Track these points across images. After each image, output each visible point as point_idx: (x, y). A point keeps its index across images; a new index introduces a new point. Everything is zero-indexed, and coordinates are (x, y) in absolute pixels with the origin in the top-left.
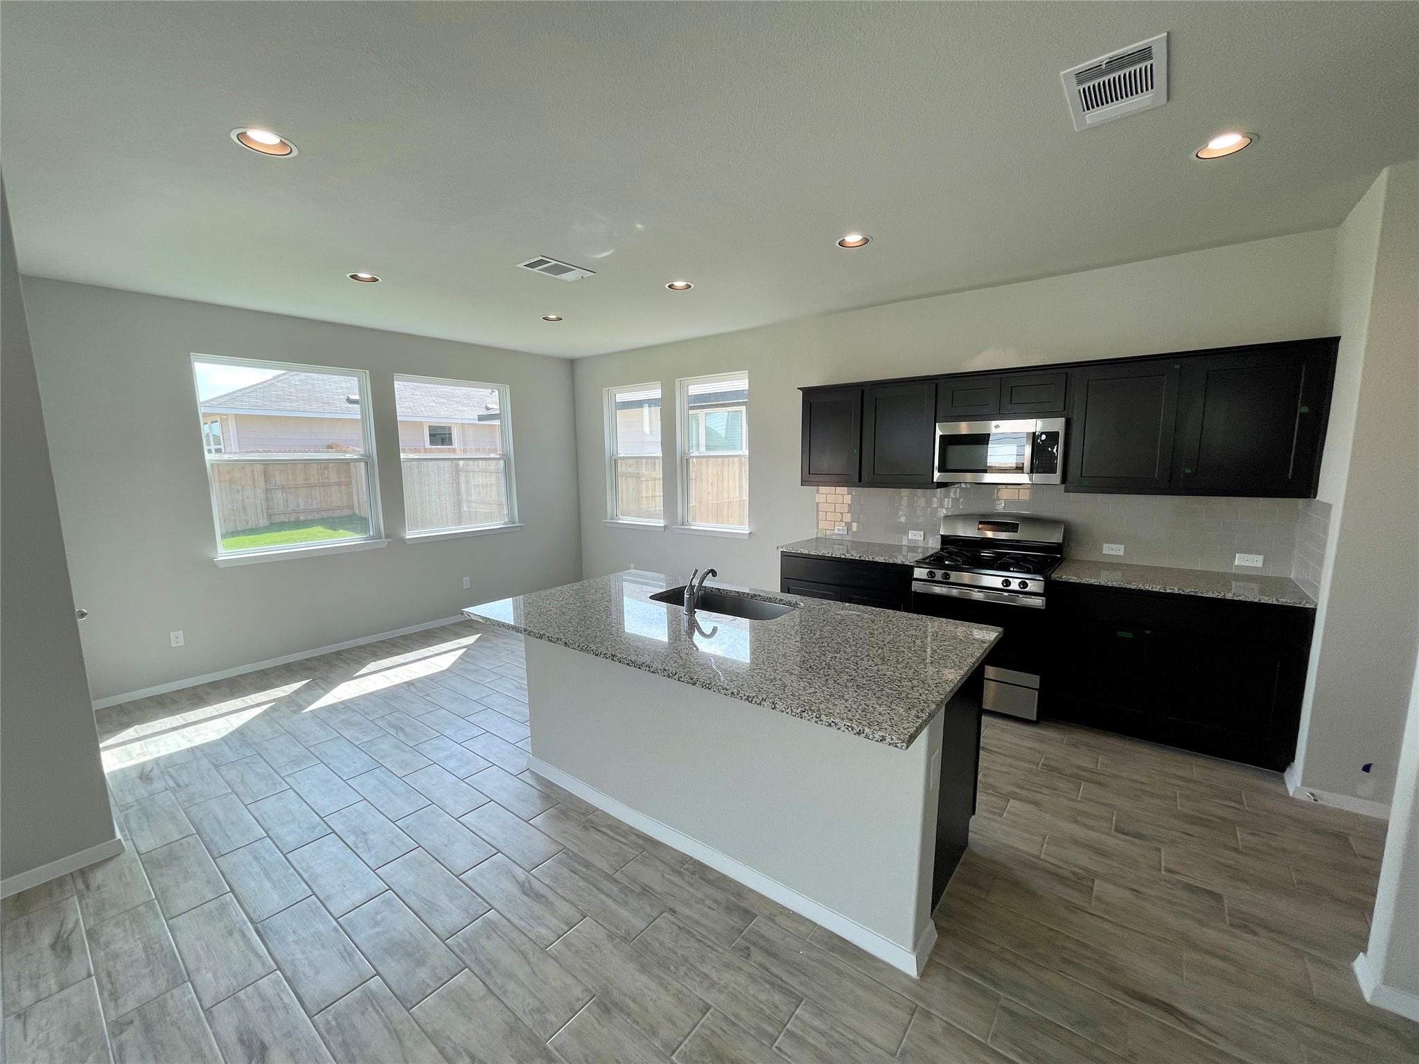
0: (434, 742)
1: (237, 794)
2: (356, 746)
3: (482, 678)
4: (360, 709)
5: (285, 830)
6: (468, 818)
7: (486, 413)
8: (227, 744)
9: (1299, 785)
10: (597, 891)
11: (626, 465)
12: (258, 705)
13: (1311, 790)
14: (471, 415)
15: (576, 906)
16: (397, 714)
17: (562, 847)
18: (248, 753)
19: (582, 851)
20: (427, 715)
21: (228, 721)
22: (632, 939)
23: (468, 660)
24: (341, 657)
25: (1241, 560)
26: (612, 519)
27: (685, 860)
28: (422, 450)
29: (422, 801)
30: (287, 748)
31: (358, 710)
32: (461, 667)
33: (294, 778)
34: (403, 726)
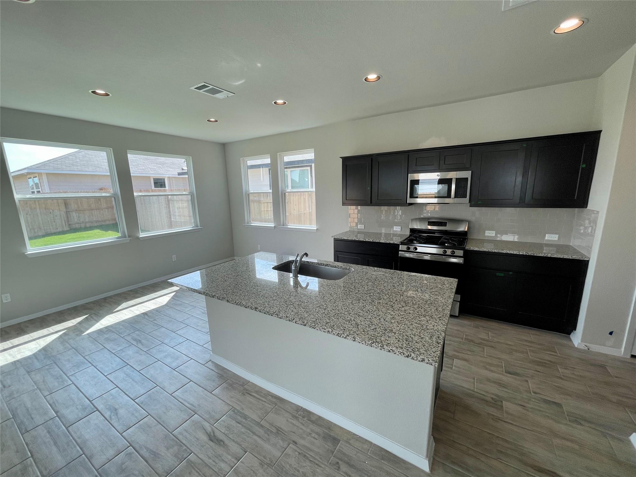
0: (157, 347)
1: (40, 390)
2: (113, 353)
3: (184, 309)
4: (116, 331)
5: (68, 411)
6: (177, 394)
7: (181, 171)
8: (36, 358)
9: (580, 342)
10: (252, 434)
11: (253, 196)
12: (56, 332)
13: (586, 344)
14: (174, 172)
15: (240, 445)
16: (137, 332)
17: (232, 407)
18: (48, 363)
19: (243, 409)
20: (154, 332)
21: (37, 343)
22: (273, 464)
23: (176, 299)
24: (107, 301)
25: (548, 237)
26: (248, 223)
27: (299, 409)
28: (151, 191)
29: (151, 385)
30: (72, 358)
31: (116, 332)
32: (173, 303)
33: (75, 377)
34: (140, 339)
